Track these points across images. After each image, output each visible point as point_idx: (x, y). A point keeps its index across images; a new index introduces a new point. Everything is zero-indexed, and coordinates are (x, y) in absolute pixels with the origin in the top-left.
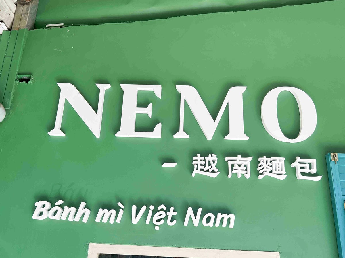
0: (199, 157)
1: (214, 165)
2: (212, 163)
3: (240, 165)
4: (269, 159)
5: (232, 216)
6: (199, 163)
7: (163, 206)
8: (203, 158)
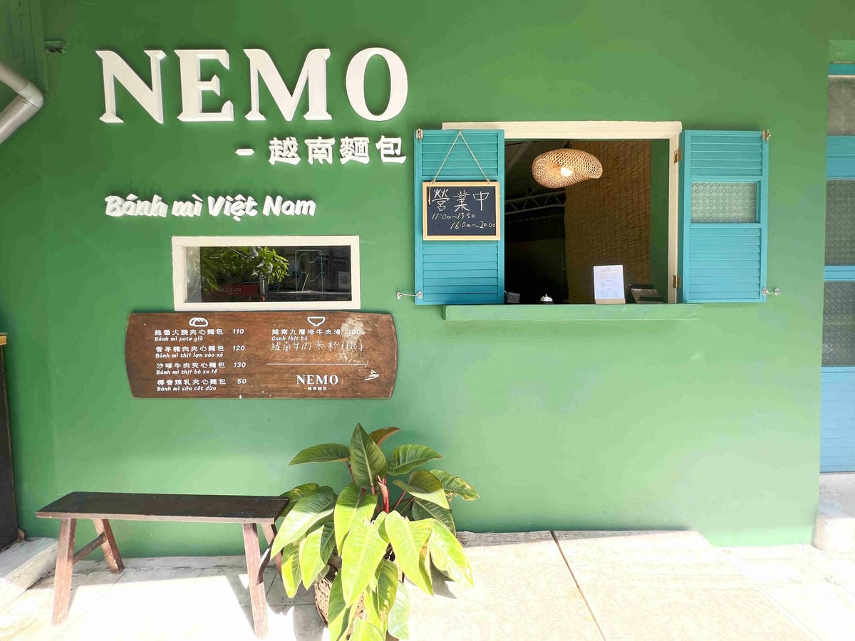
0: (275, 141)
1: (293, 150)
2: (290, 147)
3: (320, 149)
4: (351, 140)
5: (312, 203)
6: (277, 148)
7: (240, 197)
8: (280, 142)
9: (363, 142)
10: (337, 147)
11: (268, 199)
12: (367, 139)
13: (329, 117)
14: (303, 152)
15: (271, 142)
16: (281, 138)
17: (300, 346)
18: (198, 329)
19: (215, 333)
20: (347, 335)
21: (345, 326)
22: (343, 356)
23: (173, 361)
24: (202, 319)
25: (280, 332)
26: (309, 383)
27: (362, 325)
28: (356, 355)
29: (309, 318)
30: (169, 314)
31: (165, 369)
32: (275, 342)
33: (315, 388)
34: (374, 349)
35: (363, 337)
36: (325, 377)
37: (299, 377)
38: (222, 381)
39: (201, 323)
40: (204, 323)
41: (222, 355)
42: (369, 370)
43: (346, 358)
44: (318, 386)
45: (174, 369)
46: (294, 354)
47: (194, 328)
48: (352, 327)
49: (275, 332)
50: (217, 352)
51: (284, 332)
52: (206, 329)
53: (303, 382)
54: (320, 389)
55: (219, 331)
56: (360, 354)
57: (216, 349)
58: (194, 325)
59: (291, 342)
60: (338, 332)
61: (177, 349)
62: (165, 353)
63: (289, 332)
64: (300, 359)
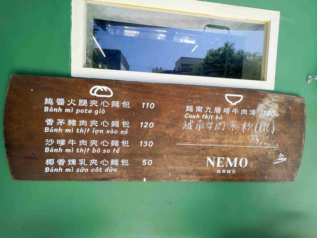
17: (214, 126)
18: (100, 100)
19: (121, 106)
20: (261, 116)
21: (261, 106)
22: (255, 138)
23: (67, 137)
24: (106, 88)
25: (194, 109)
26: (218, 165)
27: (277, 106)
28: (268, 137)
29: (226, 95)
30: (64, 79)
32: (188, 120)
33: (224, 171)
34: (285, 133)
35: (276, 119)
36: (236, 160)
37: (209, 159)
38: (125, 162)
40: (108, 93)
41: (126, 132)
42: (278, 153)
43: (257, 140)
44: (227, 169)
45: (67, 146)
46: (207, 134)
47: (95, 98)
48: (268, 108)
49: (189, 108)
50: (121, 128)
51: (199, 109)
52: (110, 100)
54: (229, 172)
55: (126, 104)
56: (271, 138)
57: (121, 124)
59: (205, 121)
60: (253, 112)
61: (72, 122)
62: (57, 127)
63: (204, 109)
64: (212, 140)
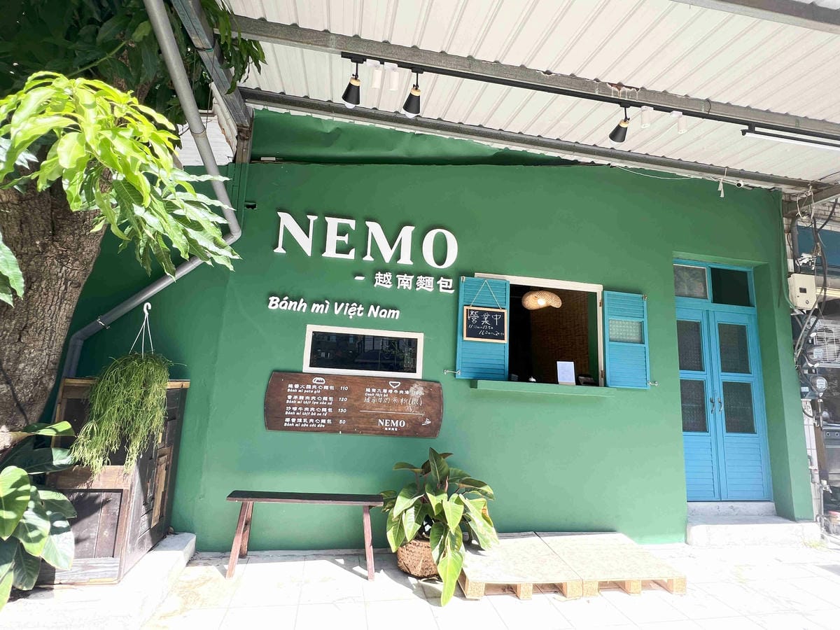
0: (379, 274)
1: (389, 280)
2: (388, 278)
3: (405, 281)
4: (424, 278)
5: (398, 312)
6: (380, 278)
7: (355, 304)
8: (382, 275)
9: (430, 280)
10: (415, 280)
11: (372, 307)
12: (433, 278)
13: (412, 263)
14: (395, 282)
15: (377, 274)
16: (383, 272)
17: (383, 400)
18: (318, 385)
19: (329, 388)
20: (412, 395)
21: (412, 389)
22: (409, 408)
23: (298, 406)
24: (322, 379)
25: (371, 390)
26: (386, 425)
27: (422, 388)
28: (418, 408)
29: (390, 382)
30: (299, 374)
31: (292, 411)
32: (367, 397)
33: (390, 429)
34: (429, 405)
35: (422, 396)
36: (397, 421)
37: (380, 420)
38: (329, 421)
39: (320, 381)
40: (323, 382)
41: (331, 403)
42: (424, 419)
43: (411, 410)
44: (392, 427)
45: (298, 411)
46: (379, 405)
47: (315, 384)
48: (416, 390)
49: (368, 390)
50: (328, 401)
51: (374, 390)
52: (323, 385)
53: (382, 424)
54: (393, 429)
55: (332, 388)
56: (420, 408)
57: (328, 399)
58: (315, 382)
59: (377, 397)
60: (407, 392)
61: (302, 398)
62: (294, 400)
63: (377, 390)
64: (381, 409)
